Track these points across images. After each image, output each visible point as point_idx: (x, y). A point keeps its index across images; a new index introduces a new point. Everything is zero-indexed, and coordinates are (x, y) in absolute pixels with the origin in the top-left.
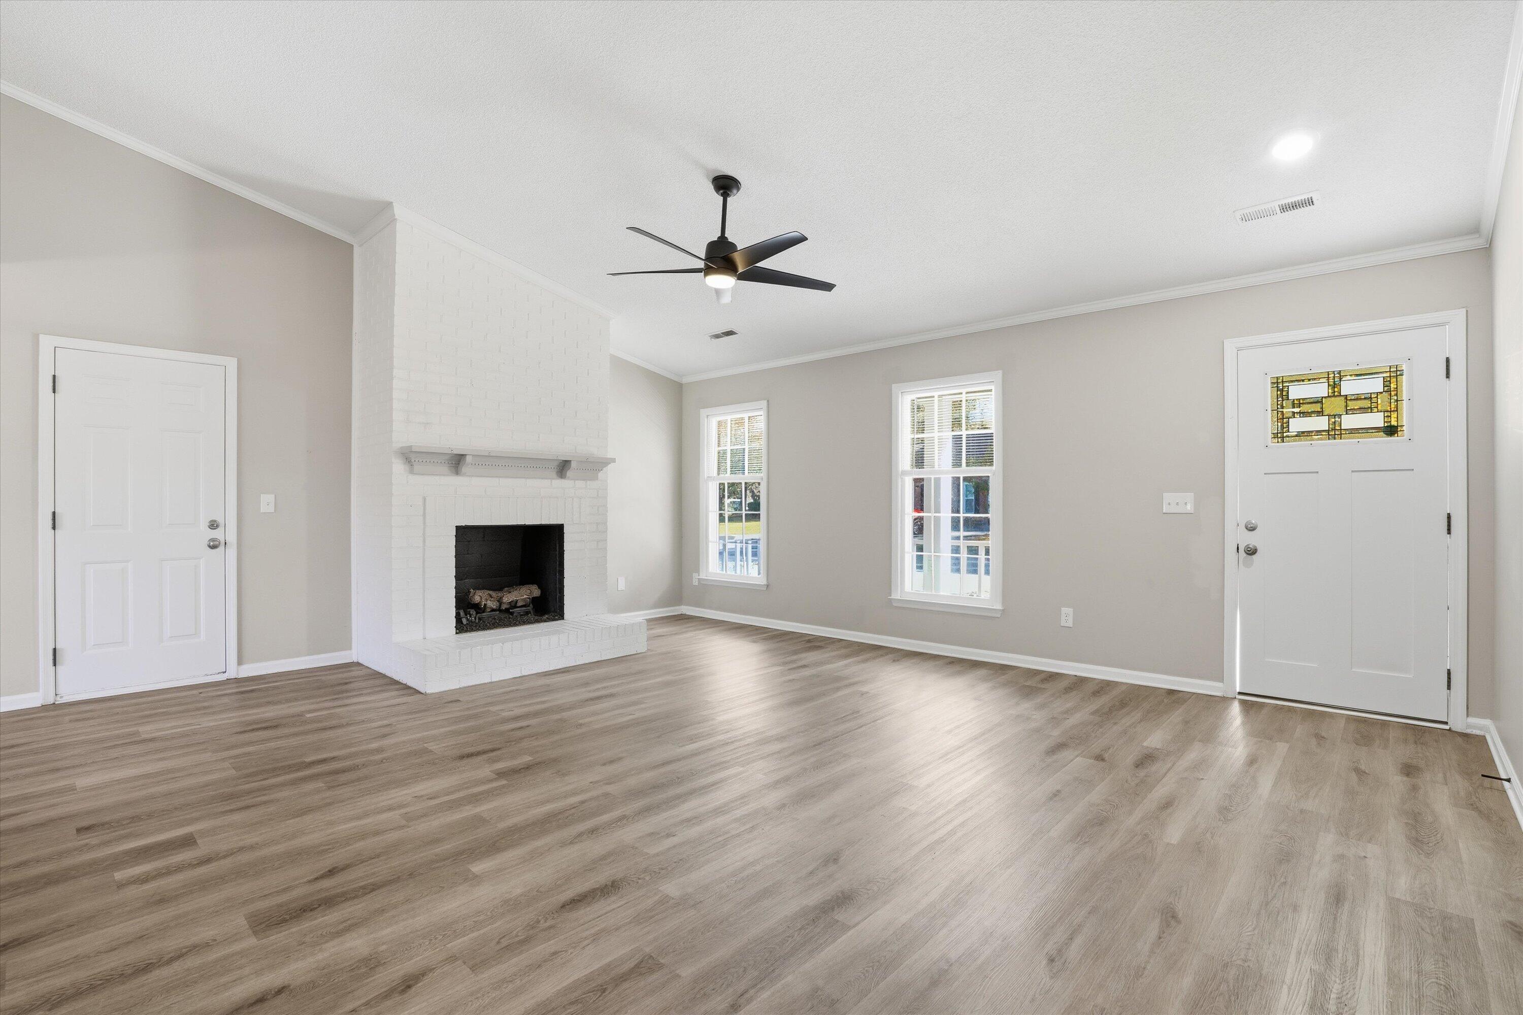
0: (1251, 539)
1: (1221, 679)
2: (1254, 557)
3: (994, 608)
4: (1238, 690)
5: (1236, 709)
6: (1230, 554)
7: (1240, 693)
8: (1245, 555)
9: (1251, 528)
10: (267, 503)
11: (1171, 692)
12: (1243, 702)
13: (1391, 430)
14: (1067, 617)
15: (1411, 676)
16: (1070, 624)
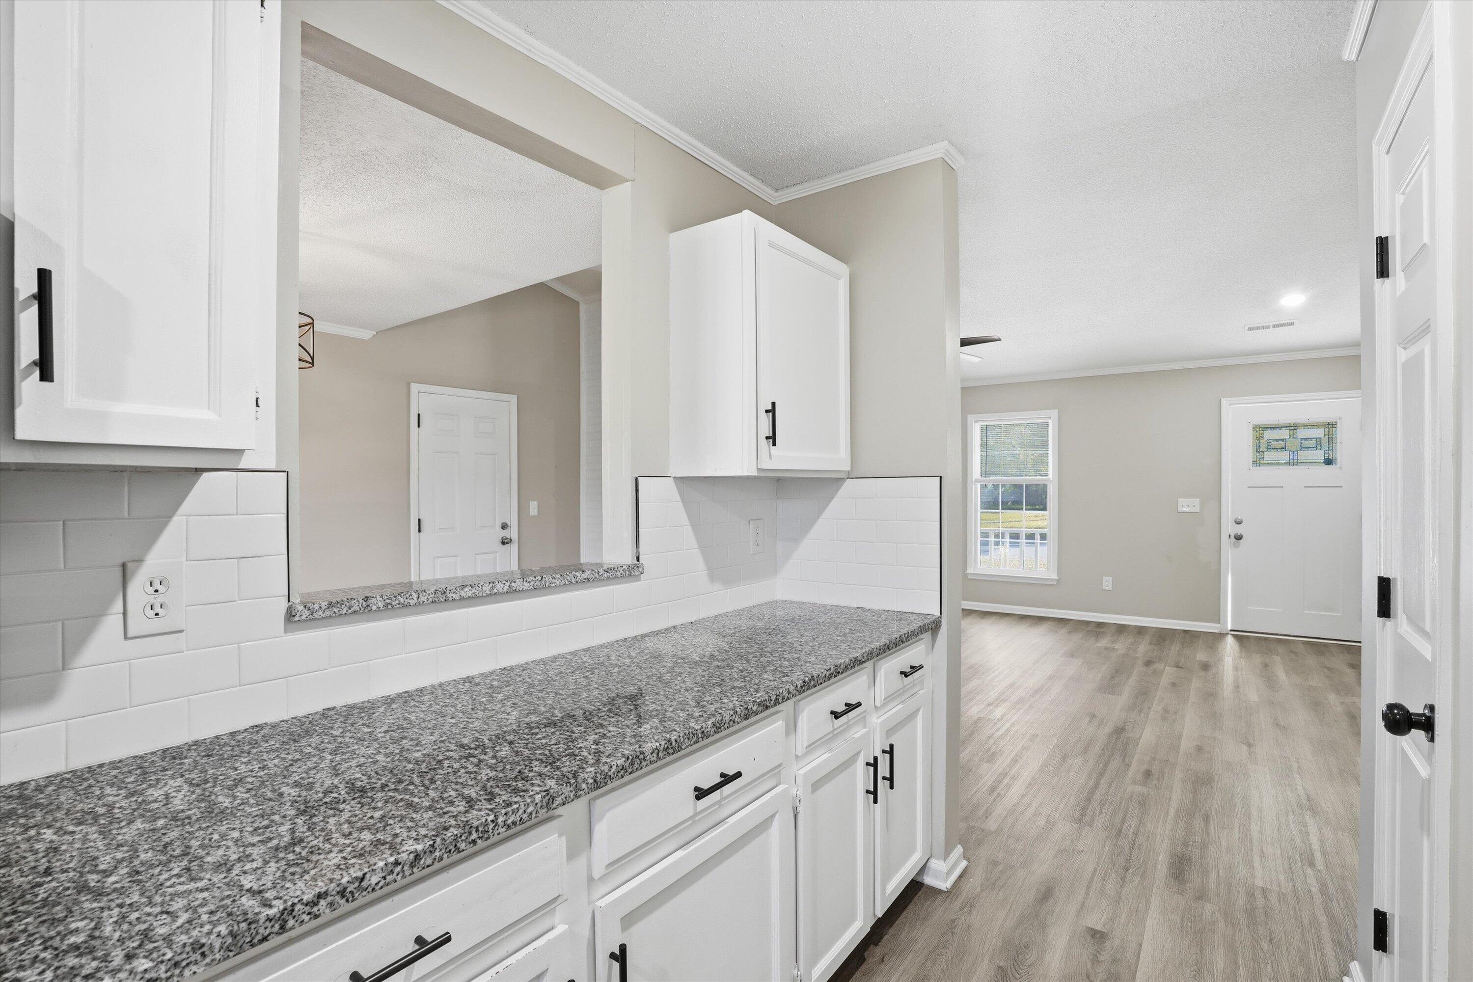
0: (1239, 530)
1: (1218, 622)
2: (1241, 541)
3: (1051, 578)
4: (1229, 629)
5: (1230, 640)
6: (1224, 537)
7: (1231, 630)
8: (1234, 540)
9: (1239, 523)
10: (533, 508)
11: (1185, 631)
12: (1235, 636)
13: (1329, 462)
14: (1107, 583)
15: (1340, 615)
16: (1110, 588)
